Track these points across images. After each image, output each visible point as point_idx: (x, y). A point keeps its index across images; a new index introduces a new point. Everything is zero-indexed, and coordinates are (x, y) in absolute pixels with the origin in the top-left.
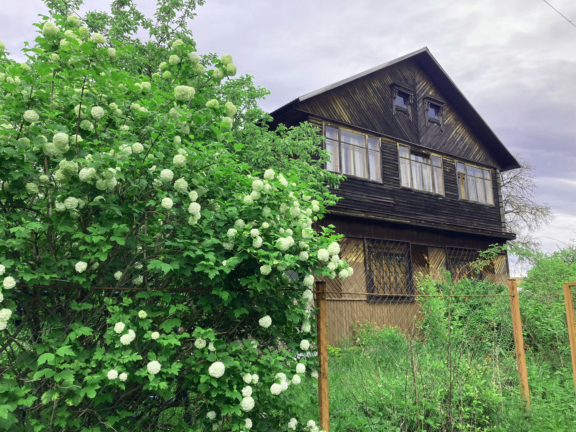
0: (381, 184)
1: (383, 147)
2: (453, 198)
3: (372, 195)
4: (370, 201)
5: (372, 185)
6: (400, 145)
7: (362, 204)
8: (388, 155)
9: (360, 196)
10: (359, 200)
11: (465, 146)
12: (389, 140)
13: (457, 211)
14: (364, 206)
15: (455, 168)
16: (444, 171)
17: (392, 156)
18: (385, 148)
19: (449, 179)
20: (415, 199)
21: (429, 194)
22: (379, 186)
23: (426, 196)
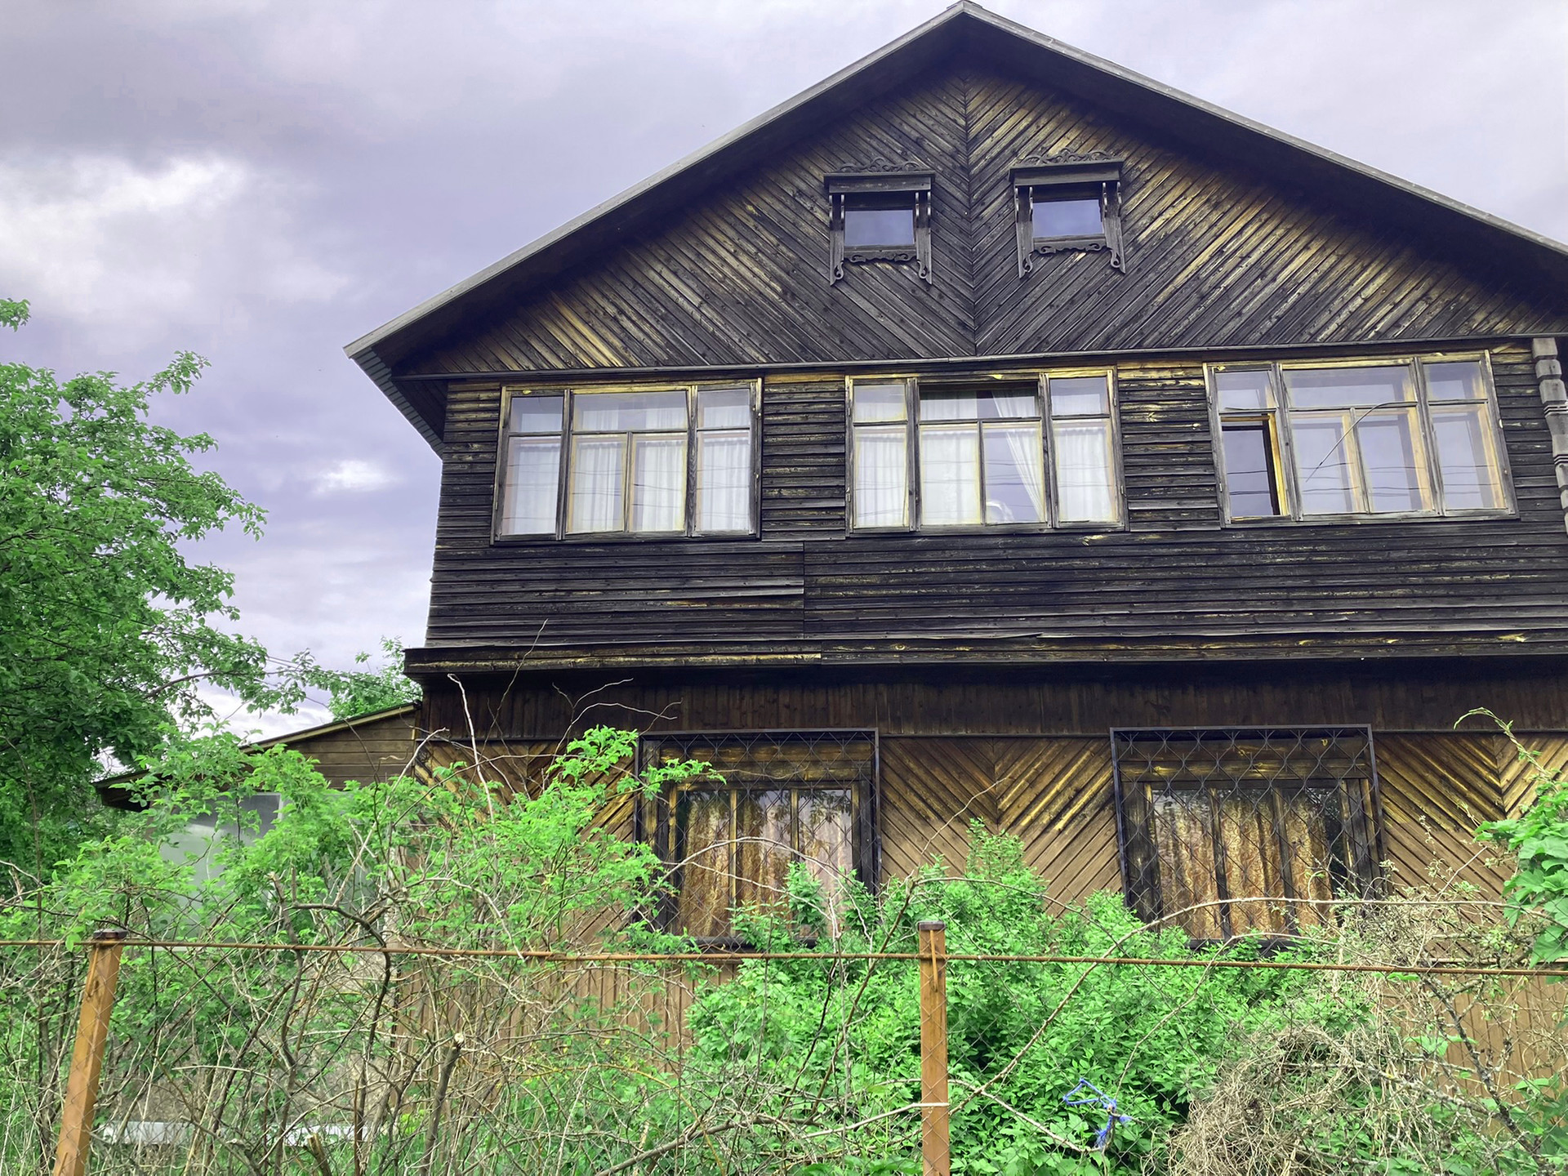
0: (753, 539)
1: (769, 409)
2: (1181, 522)
3: (700, 583)
4: (685, 604)
5: (704, 548)
6: (857, 383)
7: (650, 618)
8: (796, 429)
9: (640, 595)
10: (636, 607)
11: (1282, 294)
12: (804, 378)
13: (1210, 573)
14: (654, 625)
15: (1204, 398)
16: (1123, 424)
17: (814, 429)
18: (782, 409)
19: (1162, 449)
20: (933, 563)
21: (1017, 535)
22: (733, 547)
23: (1000, 541)
